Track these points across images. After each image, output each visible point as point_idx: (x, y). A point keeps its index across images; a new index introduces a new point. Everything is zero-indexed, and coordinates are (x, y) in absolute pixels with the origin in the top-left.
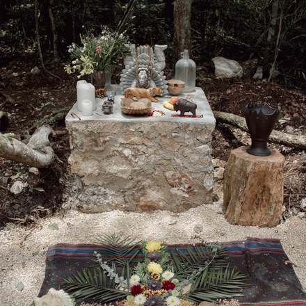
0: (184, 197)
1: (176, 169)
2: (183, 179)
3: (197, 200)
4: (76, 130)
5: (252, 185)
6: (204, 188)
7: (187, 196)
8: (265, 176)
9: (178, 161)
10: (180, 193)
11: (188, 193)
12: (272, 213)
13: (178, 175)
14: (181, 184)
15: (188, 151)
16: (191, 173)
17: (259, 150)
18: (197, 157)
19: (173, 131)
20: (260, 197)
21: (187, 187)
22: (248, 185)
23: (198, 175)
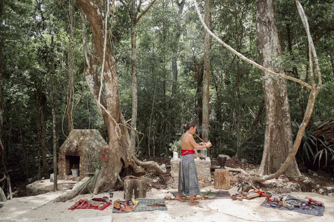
0: (203, 184)
1: (200, 175)
2: (202, 178)
3: (206, 184)
4: (173, 163)
5: (220, 177)
6: (208, 181)
7: (203, 183)
8: (224, 174)
9: (201, 172)
10: (201, 182)
11: (204, 182)
12: (227, 185)
13: (201, 177)
14: (202, 179)
15: (203, 169)
16: (204, 176)
17: (222, 168)
18: (206, 171)
19: (199, 164)
20: (223, 181)
21: (203, 180)
22: (219, 177)
23: (206, 177)
